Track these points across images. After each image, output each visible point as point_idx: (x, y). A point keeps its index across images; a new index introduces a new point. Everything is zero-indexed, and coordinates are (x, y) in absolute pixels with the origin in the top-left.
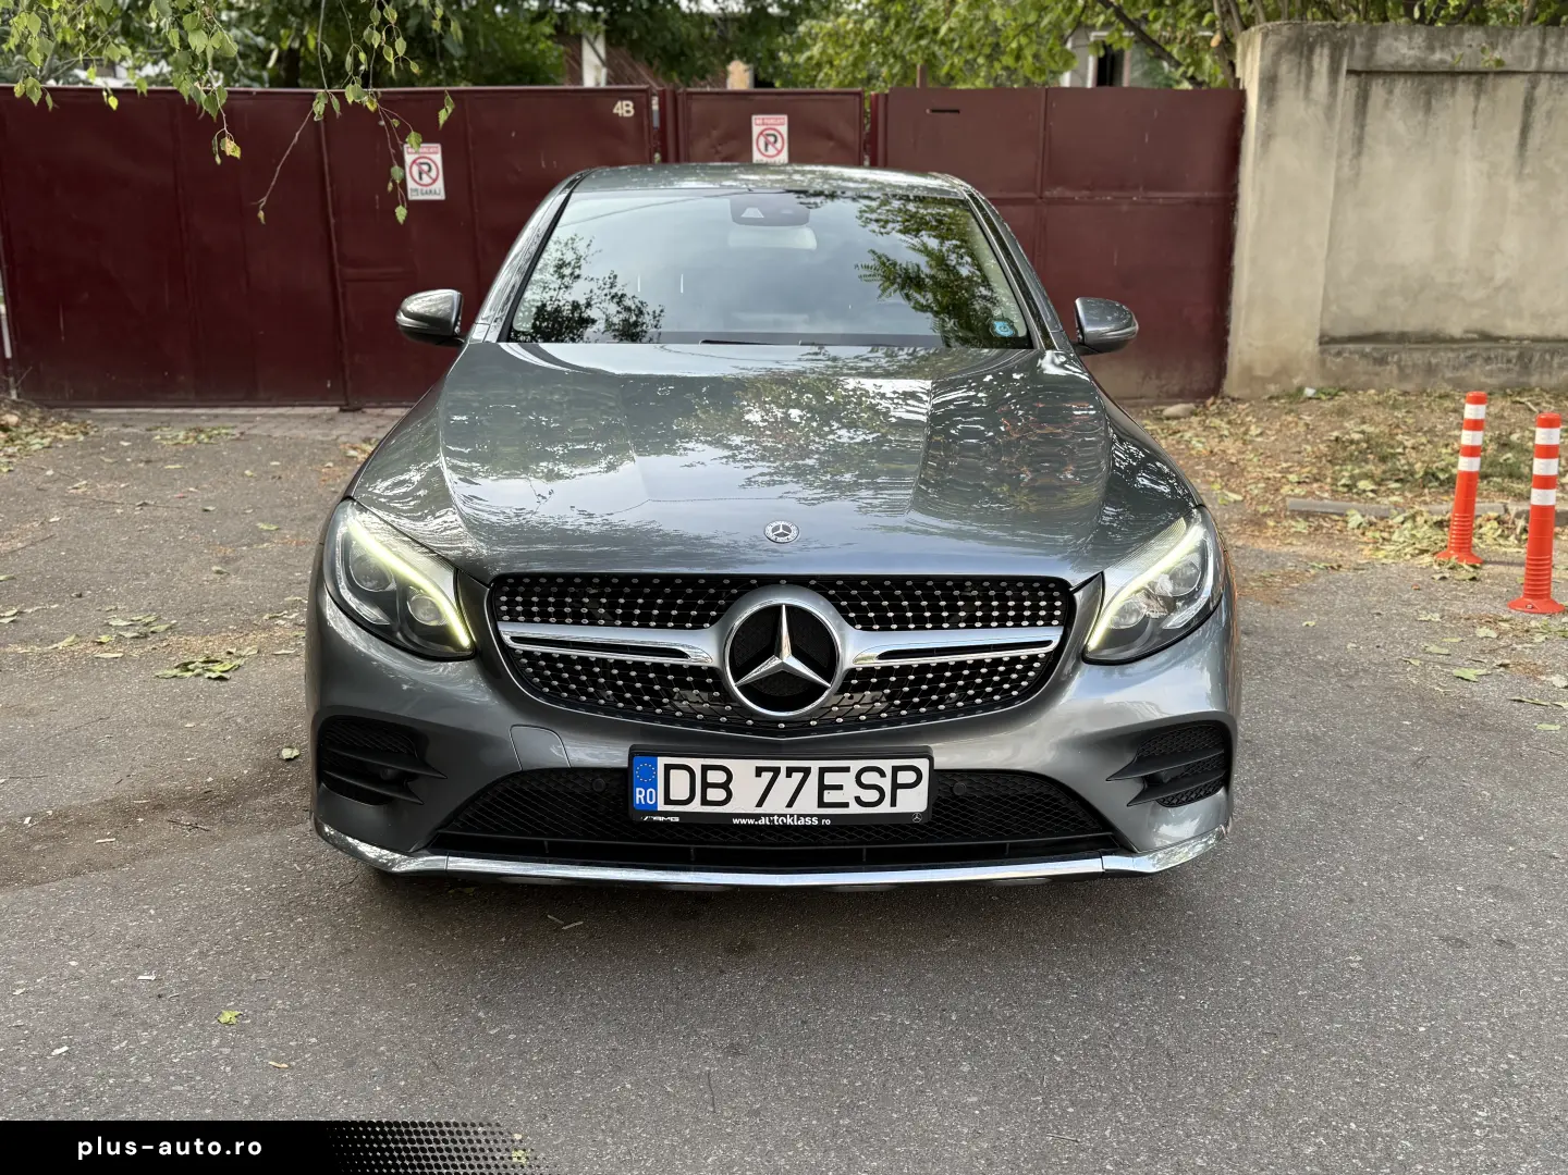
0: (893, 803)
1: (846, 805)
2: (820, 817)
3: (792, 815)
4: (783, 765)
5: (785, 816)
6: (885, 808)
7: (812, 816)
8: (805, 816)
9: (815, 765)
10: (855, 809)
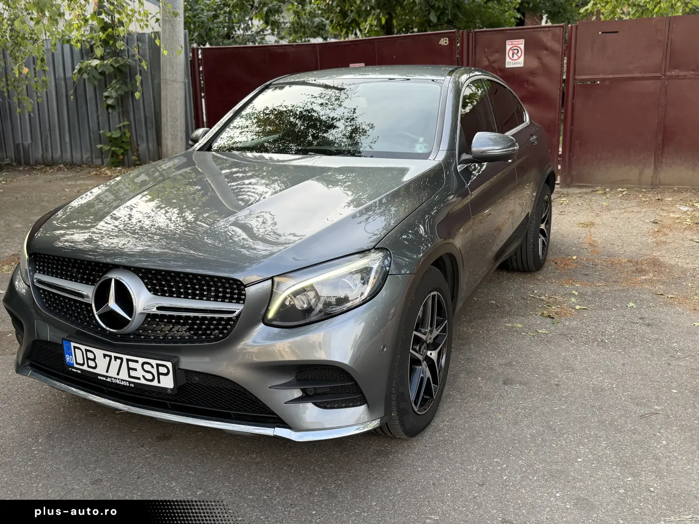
0: (159, 382)
1: (139, 379)
2: (130, 382)
3: (119, 379)
4: (113, 354)
5: (116, 379)
6: (155, 383)
7: (126, 381)
8: (124, 381)
9: (125, 357)
10: (143, 381)
